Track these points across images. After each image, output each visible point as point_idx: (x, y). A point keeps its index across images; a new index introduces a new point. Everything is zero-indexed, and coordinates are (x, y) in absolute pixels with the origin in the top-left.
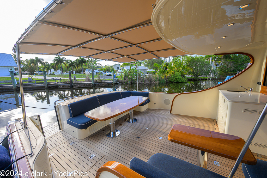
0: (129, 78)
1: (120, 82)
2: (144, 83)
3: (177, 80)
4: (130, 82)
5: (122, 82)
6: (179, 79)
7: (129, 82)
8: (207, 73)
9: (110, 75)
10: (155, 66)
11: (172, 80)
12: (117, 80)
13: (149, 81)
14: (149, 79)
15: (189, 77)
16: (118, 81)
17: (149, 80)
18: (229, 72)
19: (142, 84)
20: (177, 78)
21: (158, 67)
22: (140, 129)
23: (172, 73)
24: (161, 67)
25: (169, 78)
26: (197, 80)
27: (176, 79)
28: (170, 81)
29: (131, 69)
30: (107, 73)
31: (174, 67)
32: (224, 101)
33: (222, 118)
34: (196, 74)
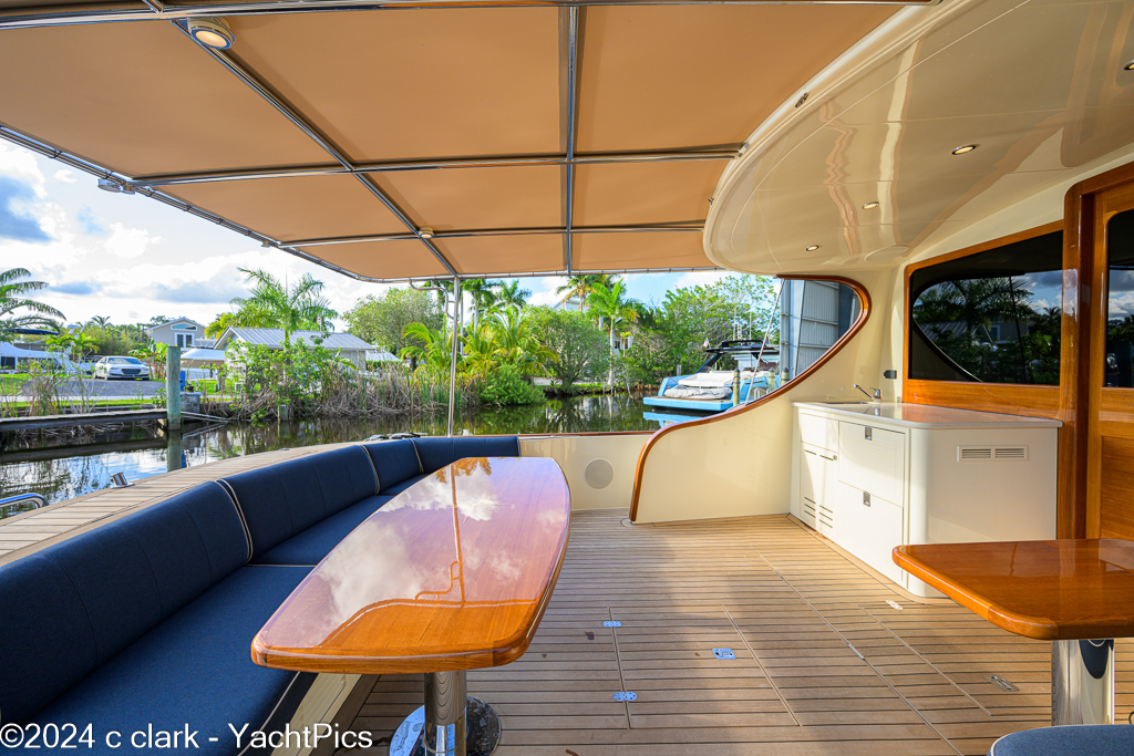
0: (283, 392)
1: (216, 410)
2: (364, 410)
3: (509, 393)
4: (286, 413)
5: (230, 414)
6: (517, 389)
7: (283, 408)
8: (598, 370)
9: (129, 375)
10: (414, 334)
11: (492, 396)
12: (194, 399)
13: (391, 405)
14: (391, 395)
15: (546, 382)
16: (203, 408)
17: (388, 398)
18: (655, 368)
19: (355, 417)
20: (509, 388)
21: (430, 340)
22: (586, 639)
23: (488, 367)
24: (442, 341)
25: (476, 388)
26: (571, 395)
27: (506, 389)
28: (484, 401)
29: (288, 346)
30: (105, 366)
31: (492, 344)
32: (868, 434)
33: (867, 498)
34: (567, 374)
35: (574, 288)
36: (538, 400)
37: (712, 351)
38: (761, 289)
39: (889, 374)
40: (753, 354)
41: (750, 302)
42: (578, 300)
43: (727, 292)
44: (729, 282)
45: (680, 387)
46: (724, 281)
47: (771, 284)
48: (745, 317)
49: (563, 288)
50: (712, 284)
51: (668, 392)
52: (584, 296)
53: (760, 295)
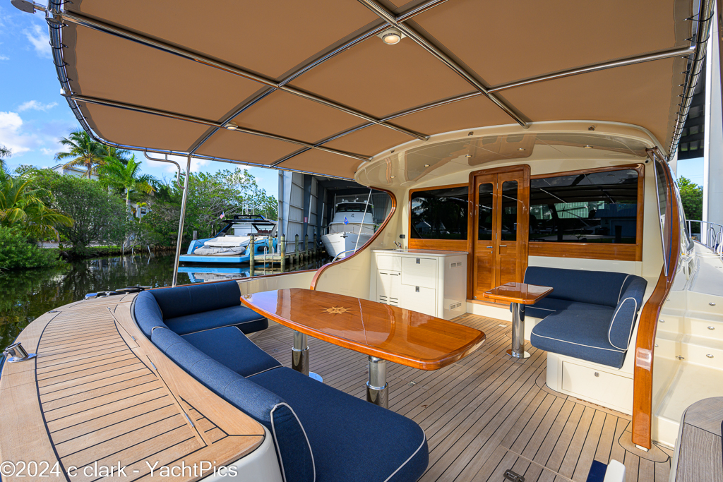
15: (55, 246)
18: (171, 233)
26: (84, 257)
32: (418, 261)
33: (417, 289)
34: (79, 237)
35: (79, 156)
36: (55, 263)
37: (227, 221)
38: (248, 182)
39: (402, 237)
40: (253, 224)
41: (240, 189)
42: (84, 168)
43: (224, 180)
44: (226, 174)
45: (206, 247)
46: (222, 172)
47: (254, 179)
48: (237, 199)
49: (66, 155)
50: (213, 174)
51: (196, 251)
52: (89, 166)
53: (247, 185)
